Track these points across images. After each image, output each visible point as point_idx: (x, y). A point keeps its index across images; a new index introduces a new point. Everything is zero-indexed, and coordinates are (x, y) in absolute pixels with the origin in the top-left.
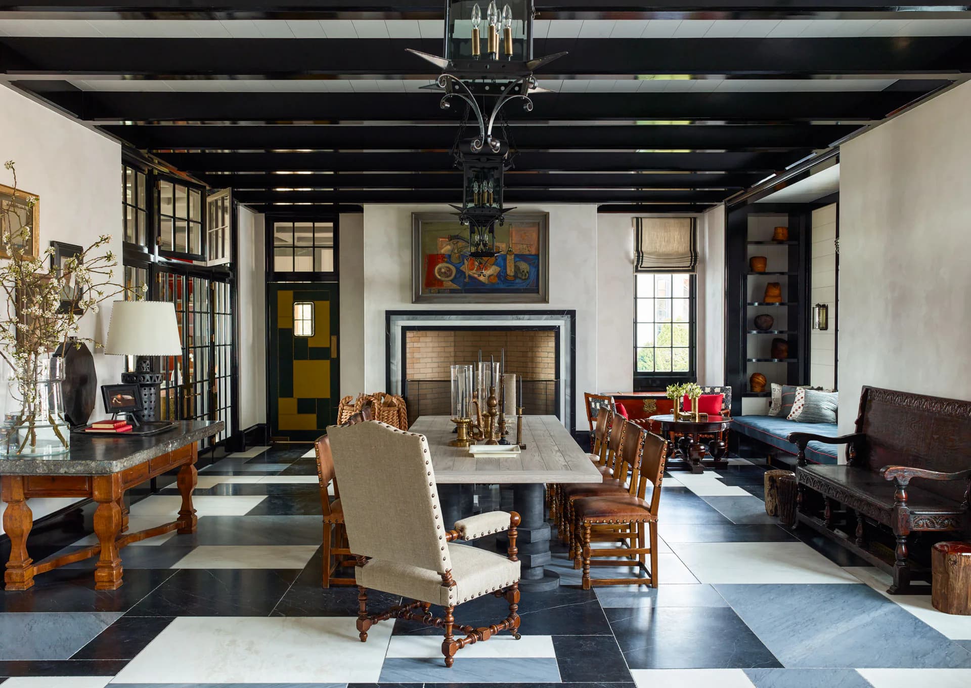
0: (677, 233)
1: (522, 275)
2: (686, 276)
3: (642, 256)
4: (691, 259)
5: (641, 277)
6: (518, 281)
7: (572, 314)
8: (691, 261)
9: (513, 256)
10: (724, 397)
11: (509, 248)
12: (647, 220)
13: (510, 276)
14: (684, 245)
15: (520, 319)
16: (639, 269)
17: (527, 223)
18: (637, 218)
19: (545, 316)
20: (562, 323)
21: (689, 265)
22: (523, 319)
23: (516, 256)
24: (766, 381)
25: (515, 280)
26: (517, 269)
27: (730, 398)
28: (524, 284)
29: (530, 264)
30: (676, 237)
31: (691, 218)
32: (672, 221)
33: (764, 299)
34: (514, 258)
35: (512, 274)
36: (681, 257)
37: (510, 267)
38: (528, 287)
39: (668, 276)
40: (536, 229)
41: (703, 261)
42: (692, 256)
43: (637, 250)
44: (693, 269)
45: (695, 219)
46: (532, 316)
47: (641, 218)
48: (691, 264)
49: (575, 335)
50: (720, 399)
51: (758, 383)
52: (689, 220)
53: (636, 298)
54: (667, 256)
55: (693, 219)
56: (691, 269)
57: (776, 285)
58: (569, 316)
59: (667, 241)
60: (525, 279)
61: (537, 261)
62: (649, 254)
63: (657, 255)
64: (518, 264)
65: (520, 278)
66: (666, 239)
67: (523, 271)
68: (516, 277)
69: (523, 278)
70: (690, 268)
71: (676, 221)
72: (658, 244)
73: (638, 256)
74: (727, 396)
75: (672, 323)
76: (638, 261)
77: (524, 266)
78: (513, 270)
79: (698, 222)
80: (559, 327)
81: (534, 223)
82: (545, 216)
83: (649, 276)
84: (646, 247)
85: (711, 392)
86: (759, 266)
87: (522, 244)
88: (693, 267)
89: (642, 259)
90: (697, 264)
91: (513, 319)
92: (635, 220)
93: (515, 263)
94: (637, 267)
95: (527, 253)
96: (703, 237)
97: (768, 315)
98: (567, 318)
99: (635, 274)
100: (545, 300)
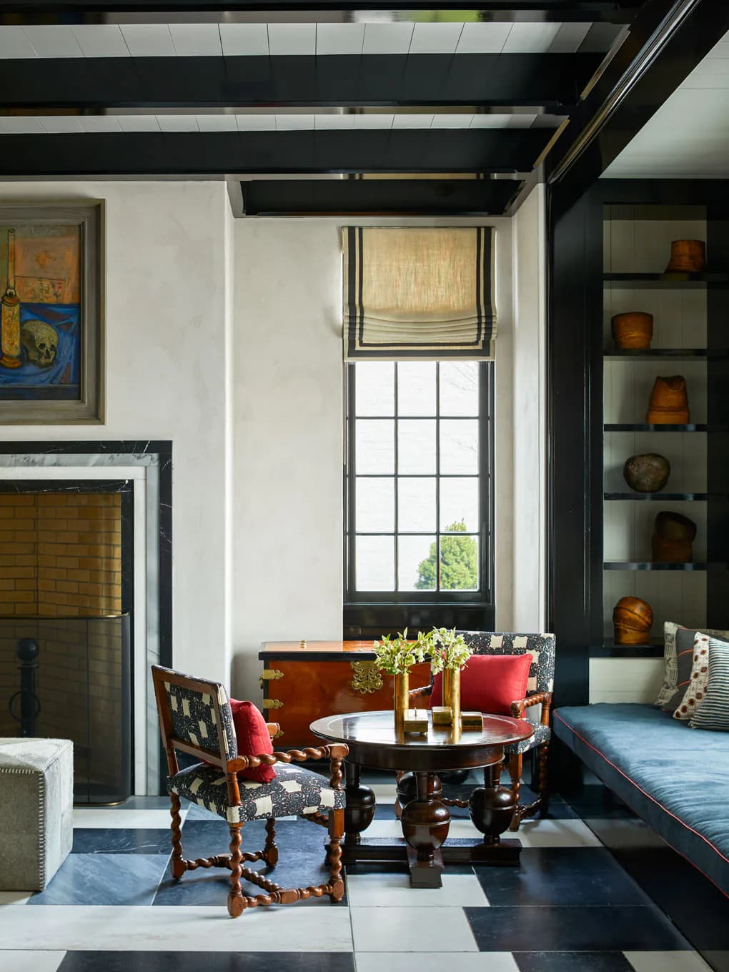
0: (444, 264)
1: (40, 355)
2: (471, 367)
3: (362, 318)
4: (479, 324)
5: (364, 367)
6: (30, 369)
7: (163, 450)
8: (479, 329)
9: (17, 309)
10: (535, 660)
11: (8, 287)
12: (373, 231)
13: (10, 357)
14: (462, 292)
15: (34, 464)
16: (358, 348)
17: (54, 227)
18: (351, 229)
19: (96, 457)
20: (138, 472)
21: (474, 339)
22: (41, 464)
23: (25, 307)
24: (651, 617)
25: (21, 367)
26: (27, 340)
27: (550, 664)
28: (44, 377)
29: (58, 328)
30: (443, 271)
31: (479, 229)
32: (435, 234)
33: (648, 416)
34: (21, 315)
35: (15, 352)
36: (452, 318)
37: (10, 334)
38: (56, 384)
39: (428, 365)
40: (73, 240)
41: (509, 329)
42: (479, 317)
43: (351, 303)
44: (486, 350)
45: (488, 230)
46: (65, 457)
47: (361, 229)
48: (479, 335)
49: (170, 503)
50: (524, 667)
51: (633, 623)
52: (475, 232)
53: (351, 418)
54: (421, 318)
55: (483, 230)
56: (483, 349)
57: (675, 381)
58: (155, 456)
59: (423, 284)
60: (47, 365)
61: (74, 320)
62: (378, 311)
63: (400, 316)
64: (30, 327)
65: (34, 362)
66: (419, 280)
67: (43, 346)
68: (24, 358)
69: (43, 361)
70: (479, 347)
71: (445, 234)
72: (400, 291)
73: (352, 317)
74: (542, 658)
75: (438, 476)
76: (352, 329)
77: (45, 333)
78: (17, 343)
79: (496, 237)
80: (132, 482)
81: (68, 227)
82: (97, 209)
83: (384, 367)
84: (372, 295)
85: (504, 646)
86: (634, 336)
87: (40, 279)
88: (486, 344)
89: (361, 324)
90: (493, 337)
91: (16, 464)
92: (345, 233)
93: (22, 324)
94: (352, 344)
95: (53, 300)
96: (507, 272)
97: (656, 456)
98: (151, 460)
99: (349, 360)
100: (97, 416)
